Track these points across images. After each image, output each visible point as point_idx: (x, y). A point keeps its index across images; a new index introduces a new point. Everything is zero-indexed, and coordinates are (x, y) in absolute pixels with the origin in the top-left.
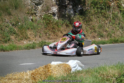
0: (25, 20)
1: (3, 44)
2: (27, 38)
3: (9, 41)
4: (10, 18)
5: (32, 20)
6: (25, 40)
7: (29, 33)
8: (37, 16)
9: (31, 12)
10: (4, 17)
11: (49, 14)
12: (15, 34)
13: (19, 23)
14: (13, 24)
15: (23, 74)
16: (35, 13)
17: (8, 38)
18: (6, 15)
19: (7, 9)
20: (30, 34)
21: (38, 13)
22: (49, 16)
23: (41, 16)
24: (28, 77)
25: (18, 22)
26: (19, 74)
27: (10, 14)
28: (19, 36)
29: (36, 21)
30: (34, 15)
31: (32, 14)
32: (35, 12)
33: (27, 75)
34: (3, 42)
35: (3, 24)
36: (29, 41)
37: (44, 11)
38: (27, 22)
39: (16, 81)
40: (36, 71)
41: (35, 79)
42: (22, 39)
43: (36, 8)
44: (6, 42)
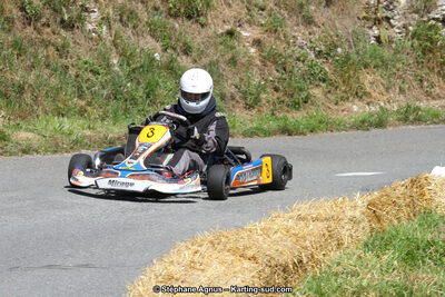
0: (357, 38)
1: (288, 111)
2: (360, 94)
3: (306, 102)
4: (310, 34)
5: (378, 39)
6: (356, 100)
7: (367, 79)
8: (392, 26)
9: (374, 16)
10: (292, 29)
11: (433, 22)
12: (324, 81)
13: (339, 50)
14: (320, 52)
15: (342, 203)
16: (388, 19)
17: (304, 95)
18: (298, 25)
19: (301, 6)
20: (372, 83)
21: (397, 17)
22: (431, 27)
23: (405, 27)
24: (358, 214)
25: (336, 47)
26: (331, 202)
27: (309, 21)
28: (337, 88)
29: (391, 42)
30: (384, 23)
31: (378, 22)
32: (389, 14)
33: (355, 207)
34: (288, 106)
35: (289, 51)
36: (368, 104)
37: (417, 12)
38: (361, 44)
39: (320, 224)
40: (382, 196)
41: (379, 219)
42: (348, 98)
43: (391, 3)
44: (296, 106)
